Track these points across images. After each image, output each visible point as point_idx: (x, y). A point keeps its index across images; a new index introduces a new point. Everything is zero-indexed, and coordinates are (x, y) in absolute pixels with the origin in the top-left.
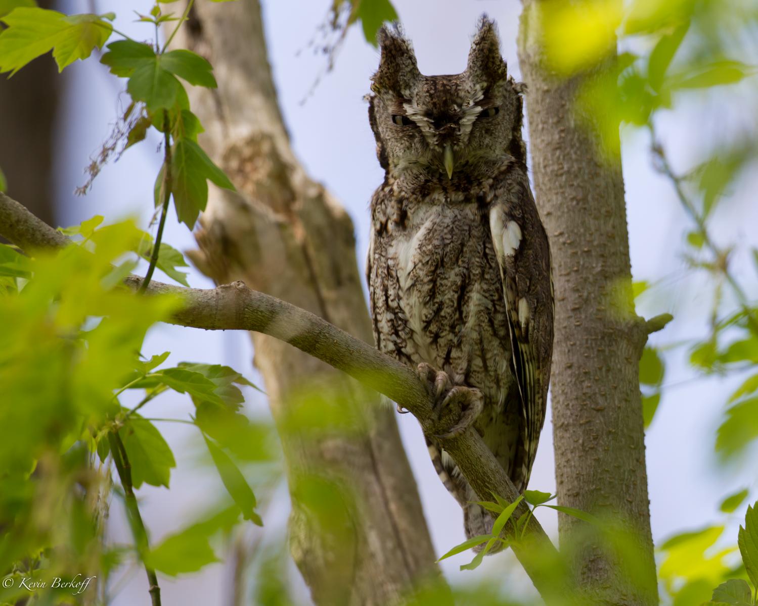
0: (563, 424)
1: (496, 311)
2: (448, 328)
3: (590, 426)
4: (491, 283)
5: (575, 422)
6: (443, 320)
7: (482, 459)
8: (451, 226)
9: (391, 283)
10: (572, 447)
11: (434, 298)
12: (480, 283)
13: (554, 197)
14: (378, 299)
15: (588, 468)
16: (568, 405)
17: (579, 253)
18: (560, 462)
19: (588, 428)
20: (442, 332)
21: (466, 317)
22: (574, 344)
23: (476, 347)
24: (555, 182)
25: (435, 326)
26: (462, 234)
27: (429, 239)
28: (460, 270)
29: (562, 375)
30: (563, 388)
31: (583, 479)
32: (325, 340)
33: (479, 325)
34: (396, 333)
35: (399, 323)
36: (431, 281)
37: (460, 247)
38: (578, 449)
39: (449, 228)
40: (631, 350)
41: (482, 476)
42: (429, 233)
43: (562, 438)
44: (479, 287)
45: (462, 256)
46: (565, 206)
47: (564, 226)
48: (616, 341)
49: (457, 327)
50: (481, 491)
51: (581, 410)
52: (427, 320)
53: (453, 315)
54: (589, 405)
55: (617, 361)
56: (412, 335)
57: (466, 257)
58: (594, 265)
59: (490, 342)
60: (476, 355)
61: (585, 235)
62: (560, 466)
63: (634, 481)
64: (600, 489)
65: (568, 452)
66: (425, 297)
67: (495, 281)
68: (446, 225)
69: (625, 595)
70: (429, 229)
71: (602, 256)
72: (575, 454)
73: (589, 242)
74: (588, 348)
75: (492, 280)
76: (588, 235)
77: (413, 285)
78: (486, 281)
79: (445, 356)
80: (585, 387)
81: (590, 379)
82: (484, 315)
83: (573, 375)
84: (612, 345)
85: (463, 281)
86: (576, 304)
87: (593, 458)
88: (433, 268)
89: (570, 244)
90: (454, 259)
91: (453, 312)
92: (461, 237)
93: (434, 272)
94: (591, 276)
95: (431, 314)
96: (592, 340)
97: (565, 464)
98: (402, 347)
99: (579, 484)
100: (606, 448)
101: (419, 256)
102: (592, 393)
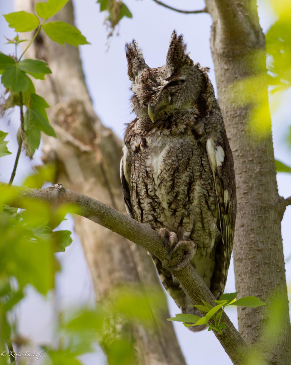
0: (239, 258)
1: (209, 196)
2: (182, 206)
3: (255, 260)
4: (206, 180)
5: (246, 257)
6: (179, 202)
7: (195, 281)
8: (181, 149)
9: (150, 181)
10: (244, 272)
11: (174, 190)
12: (200, 181)
13: (232, 130)
14: (140, 190)
15: (254, 283)
16: (242, 247)
17: (247, 161)
18: (238, 280)
19: (253, 261)
20: (178, 208)
21: (192, 200)
22: (245, 213)
23: (198, 217)
24: (232, 121)
25: (174, 205)
26: (188, 153)
27: (169, 157)
28: (188, 174)
29: (238, 231)
30: (239, 238)
31: (251, 290)
32: (107, 216)
33: (200, 204)
34: (154, 210)
35: (155, 204)
36: (171, 180)
37: (187, 161)
38: (248, 272)
39: (180, 150)
40: (277, 215)
41: (195, 291)
42: (168, 153)
43: (239, 266)
44: (199, 183)
45: (189, 166)
46: (238, 135)
47: (238, 146)
48: (268, 211)
49: (187, 206)
50: (195, 299)
51: (249, 250)
52: (170, 202)
53: (185, 199)
54: (254, 248)
55: (269, 222)
56: (163, 211)
57: (191, 166)
58: (255, 168)
59: (206, 213)
60: (198, 221)
61: (250, 151)
62: (238, 282)
63: (280, 290)
64: (261, 296)
65: (243, 274)
66: (168, 189)
67: (207, 179)
68: (177, 148)
69: (276, 356)
70: (168, 151)
71: (260, 163)
72: (247, 275)
73: (252, 155)
74: (252, 215)
75: (206, 178)
76: (251, 151)
77: (161, 183)
78: (203, 179)
79: (179, 222)
80: (251, 237)
81: (254, 233)
82: (203, 198)
83: (244, 230)
84: (266, 213)
85: (190, 180)
86: (245, 190)
87: (257, 278)
88: (172, 173)
89: (242, 156)
90: (184, 168)
91: (185, 197)
92: (188, 155)
93: (173, 175)
94: (253, 174)
95: (172, 199)
96: (255, 210)
97: (241, 281)
98: (158, 218)
99: (249, 293)
100: (264, 272)
101: (164, 166)
102: (255, 240)
